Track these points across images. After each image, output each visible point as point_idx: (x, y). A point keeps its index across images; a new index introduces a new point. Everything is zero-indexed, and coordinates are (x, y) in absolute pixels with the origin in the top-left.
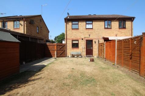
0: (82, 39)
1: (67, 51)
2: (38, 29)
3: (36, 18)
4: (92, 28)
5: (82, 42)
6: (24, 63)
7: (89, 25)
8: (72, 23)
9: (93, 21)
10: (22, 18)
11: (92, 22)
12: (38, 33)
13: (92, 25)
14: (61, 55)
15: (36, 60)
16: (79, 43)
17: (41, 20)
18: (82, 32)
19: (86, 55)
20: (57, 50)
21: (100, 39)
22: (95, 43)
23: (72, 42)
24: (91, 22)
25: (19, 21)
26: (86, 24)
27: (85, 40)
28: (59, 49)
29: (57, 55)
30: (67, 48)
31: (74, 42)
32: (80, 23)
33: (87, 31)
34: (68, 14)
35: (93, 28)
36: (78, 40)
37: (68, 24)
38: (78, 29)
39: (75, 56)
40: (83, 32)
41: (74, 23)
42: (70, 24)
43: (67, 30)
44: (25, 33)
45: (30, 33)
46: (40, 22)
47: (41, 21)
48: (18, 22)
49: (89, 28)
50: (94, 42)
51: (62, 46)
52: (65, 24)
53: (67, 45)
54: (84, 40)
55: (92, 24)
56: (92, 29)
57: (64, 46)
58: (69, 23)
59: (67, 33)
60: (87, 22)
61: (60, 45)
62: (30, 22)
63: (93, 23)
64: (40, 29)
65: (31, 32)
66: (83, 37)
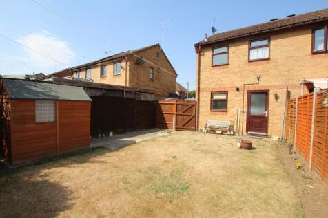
0: (238, 89)
1: (198, 117)
2: (151, 71)
3: (148, 51)
4: (267, 56)
5: (236, 96)
6: (111, 134)
7: (260, 50)
8: (213, 51)
9: (272, 37)
10: (124, 57)
11: (269, 41)
12: (152, 80)
13: (268, 48)
14: (185, 125)
15: (133, 130)
16: (229, 99)
17: (158, 54)
18: (237, 70)
19: (248, 129)
20: (177, 115)
21: (295, 86)
22: (277, 97)
23: (212, 97)
24: (265, 42)
25: (120, 62)
26: (250, 49)
27: (246, 92)
28: (180, 113)
29: (176, 125)
30: (200, 111)
31: (216, 97)
32: (232, 49)
33: (253, 67)
34: (213, 30)
35: (271, 57)
36: (226, 93)
37: (203, 55)
38: (228, 64)
39: (218, 132)
40: (240, 72)
41: (216, 51)
42: (208, 54)
43: (201, 69)
44: (128, 85)
45: (136, 81)
46: (157, 59)
47: (158, 56)
48: (119, 64)
49: (260, 57)
50: (272, 97)
51: (188, 107)
52: (197, 55)
53: (200, 104)
54: (241, 92)
55: (268, 46)
56: (268, 59)
57: (193, 105)
58: (206, 53)
59: (201, 77)
60: (253, 44)
61: (184, 105)
62: (137, 61)
63: (273, 42)
64: (155, 73)
65: (137, 79)
66: (239, 84)
